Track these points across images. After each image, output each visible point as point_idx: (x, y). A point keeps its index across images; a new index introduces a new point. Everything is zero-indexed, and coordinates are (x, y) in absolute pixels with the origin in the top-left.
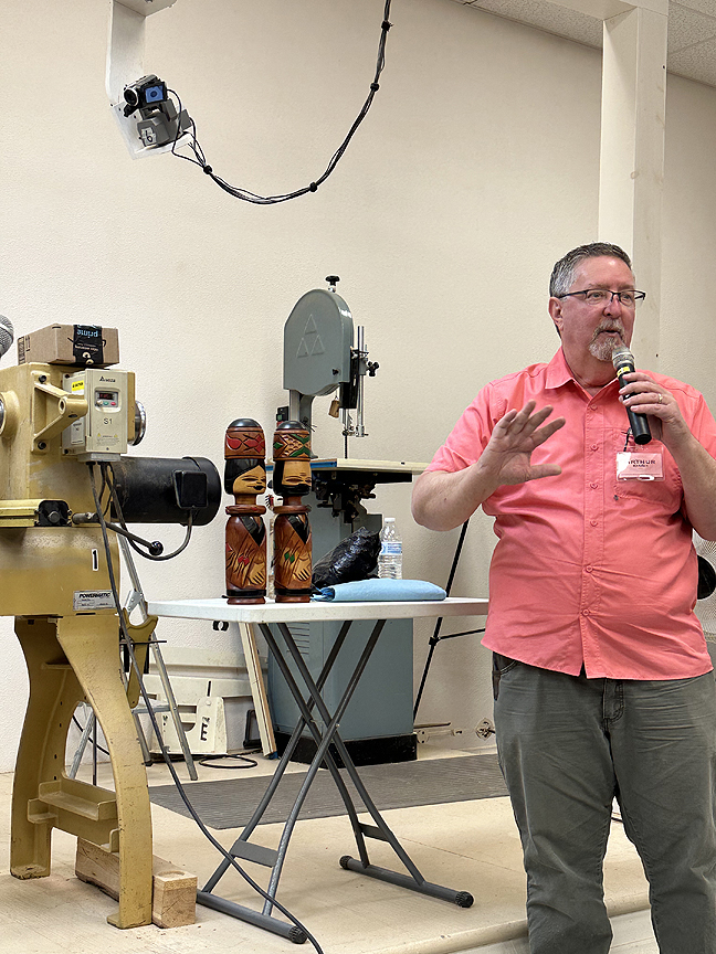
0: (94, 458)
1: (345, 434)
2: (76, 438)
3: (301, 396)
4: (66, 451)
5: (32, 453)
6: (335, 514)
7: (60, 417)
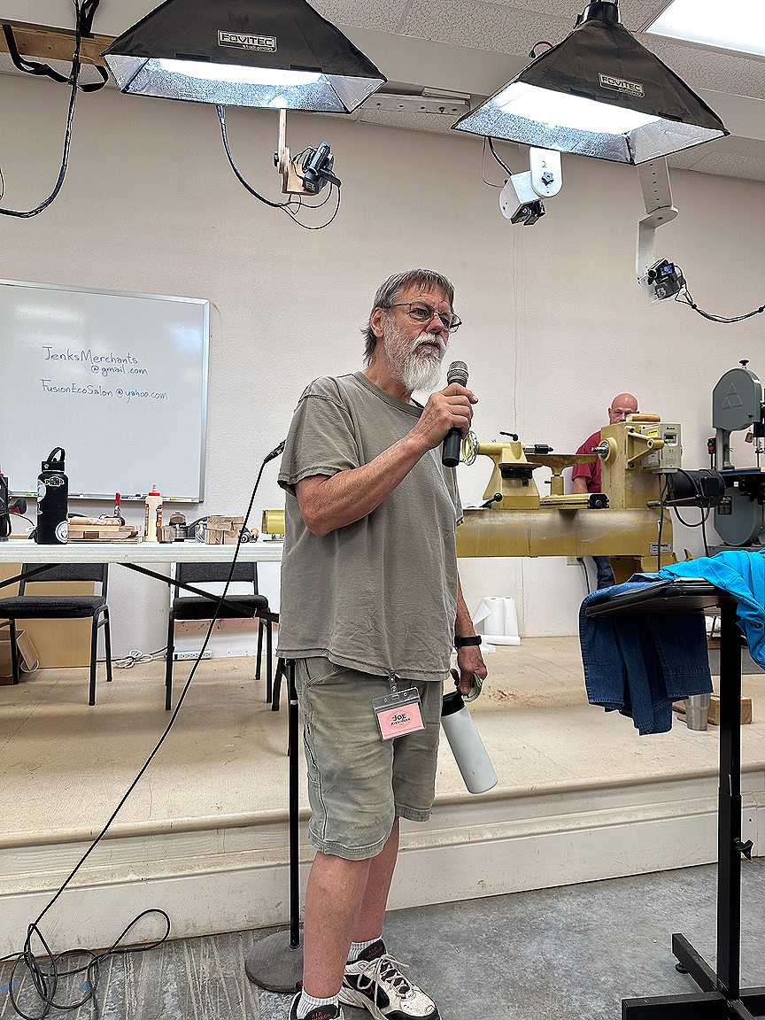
1: (757, 452)
3: (724, 431)
6: (752, 500)
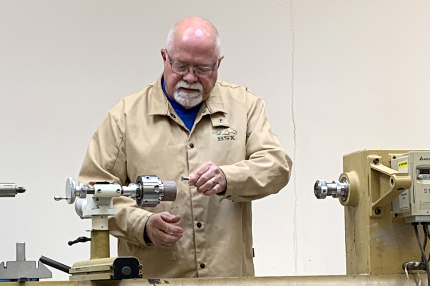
0: (417, 219)
2: (403, 204)
4: (396, 215)
5: (371, 218)
7: (391, 190)
